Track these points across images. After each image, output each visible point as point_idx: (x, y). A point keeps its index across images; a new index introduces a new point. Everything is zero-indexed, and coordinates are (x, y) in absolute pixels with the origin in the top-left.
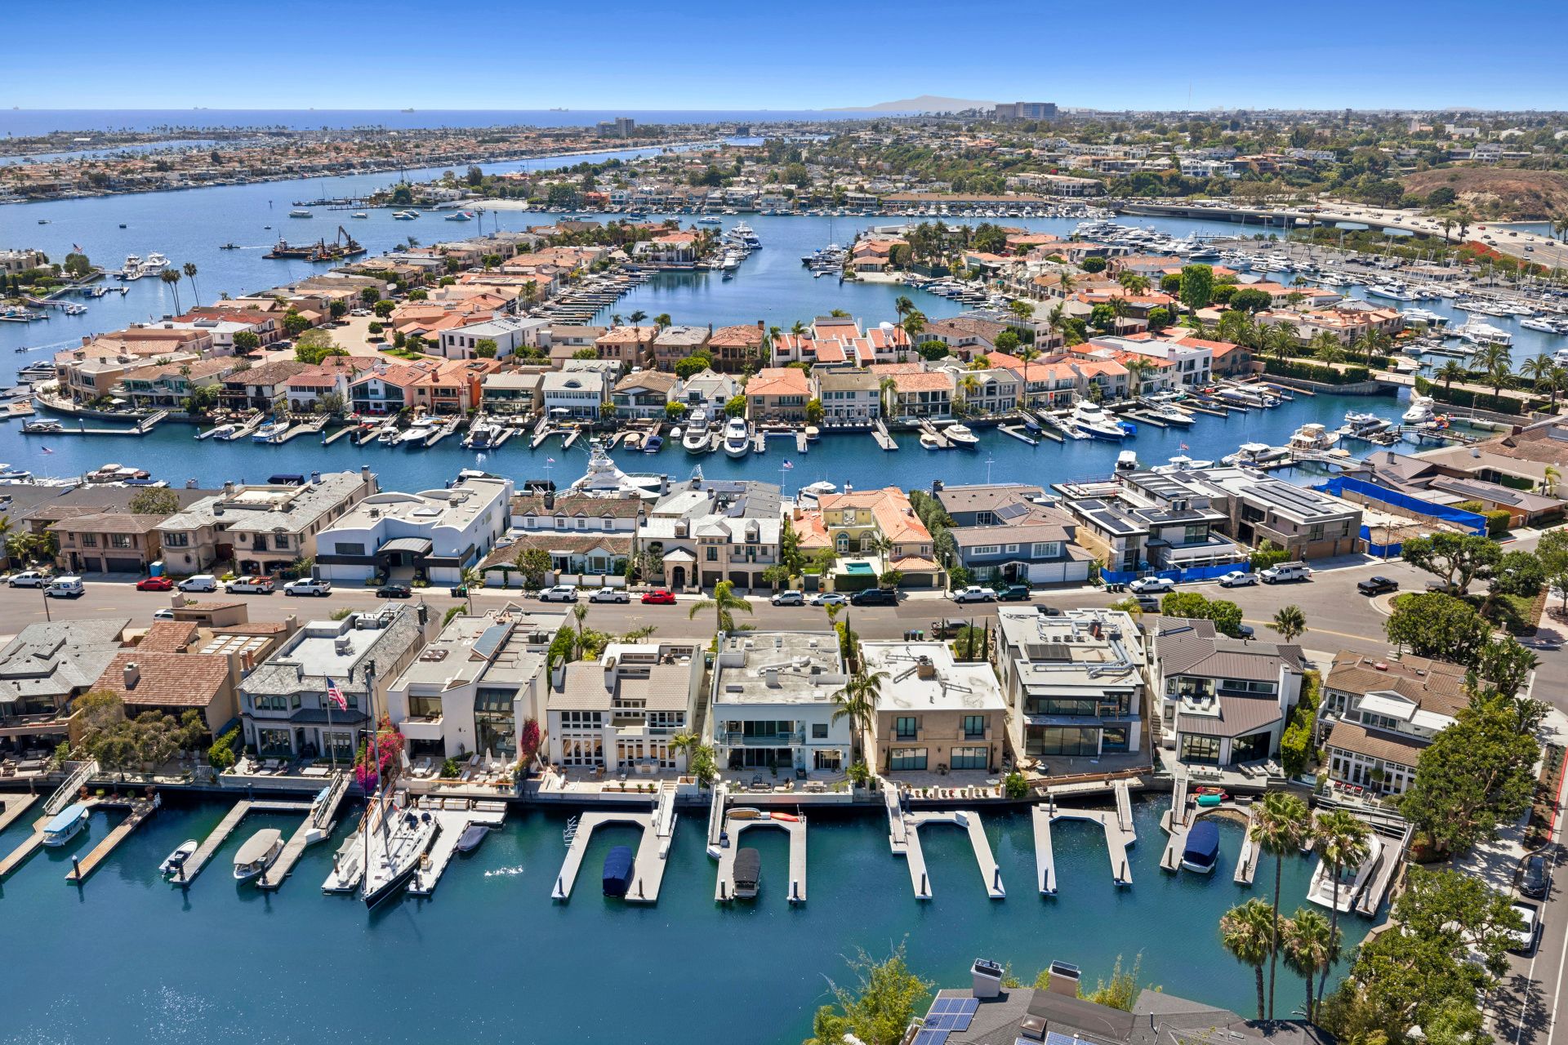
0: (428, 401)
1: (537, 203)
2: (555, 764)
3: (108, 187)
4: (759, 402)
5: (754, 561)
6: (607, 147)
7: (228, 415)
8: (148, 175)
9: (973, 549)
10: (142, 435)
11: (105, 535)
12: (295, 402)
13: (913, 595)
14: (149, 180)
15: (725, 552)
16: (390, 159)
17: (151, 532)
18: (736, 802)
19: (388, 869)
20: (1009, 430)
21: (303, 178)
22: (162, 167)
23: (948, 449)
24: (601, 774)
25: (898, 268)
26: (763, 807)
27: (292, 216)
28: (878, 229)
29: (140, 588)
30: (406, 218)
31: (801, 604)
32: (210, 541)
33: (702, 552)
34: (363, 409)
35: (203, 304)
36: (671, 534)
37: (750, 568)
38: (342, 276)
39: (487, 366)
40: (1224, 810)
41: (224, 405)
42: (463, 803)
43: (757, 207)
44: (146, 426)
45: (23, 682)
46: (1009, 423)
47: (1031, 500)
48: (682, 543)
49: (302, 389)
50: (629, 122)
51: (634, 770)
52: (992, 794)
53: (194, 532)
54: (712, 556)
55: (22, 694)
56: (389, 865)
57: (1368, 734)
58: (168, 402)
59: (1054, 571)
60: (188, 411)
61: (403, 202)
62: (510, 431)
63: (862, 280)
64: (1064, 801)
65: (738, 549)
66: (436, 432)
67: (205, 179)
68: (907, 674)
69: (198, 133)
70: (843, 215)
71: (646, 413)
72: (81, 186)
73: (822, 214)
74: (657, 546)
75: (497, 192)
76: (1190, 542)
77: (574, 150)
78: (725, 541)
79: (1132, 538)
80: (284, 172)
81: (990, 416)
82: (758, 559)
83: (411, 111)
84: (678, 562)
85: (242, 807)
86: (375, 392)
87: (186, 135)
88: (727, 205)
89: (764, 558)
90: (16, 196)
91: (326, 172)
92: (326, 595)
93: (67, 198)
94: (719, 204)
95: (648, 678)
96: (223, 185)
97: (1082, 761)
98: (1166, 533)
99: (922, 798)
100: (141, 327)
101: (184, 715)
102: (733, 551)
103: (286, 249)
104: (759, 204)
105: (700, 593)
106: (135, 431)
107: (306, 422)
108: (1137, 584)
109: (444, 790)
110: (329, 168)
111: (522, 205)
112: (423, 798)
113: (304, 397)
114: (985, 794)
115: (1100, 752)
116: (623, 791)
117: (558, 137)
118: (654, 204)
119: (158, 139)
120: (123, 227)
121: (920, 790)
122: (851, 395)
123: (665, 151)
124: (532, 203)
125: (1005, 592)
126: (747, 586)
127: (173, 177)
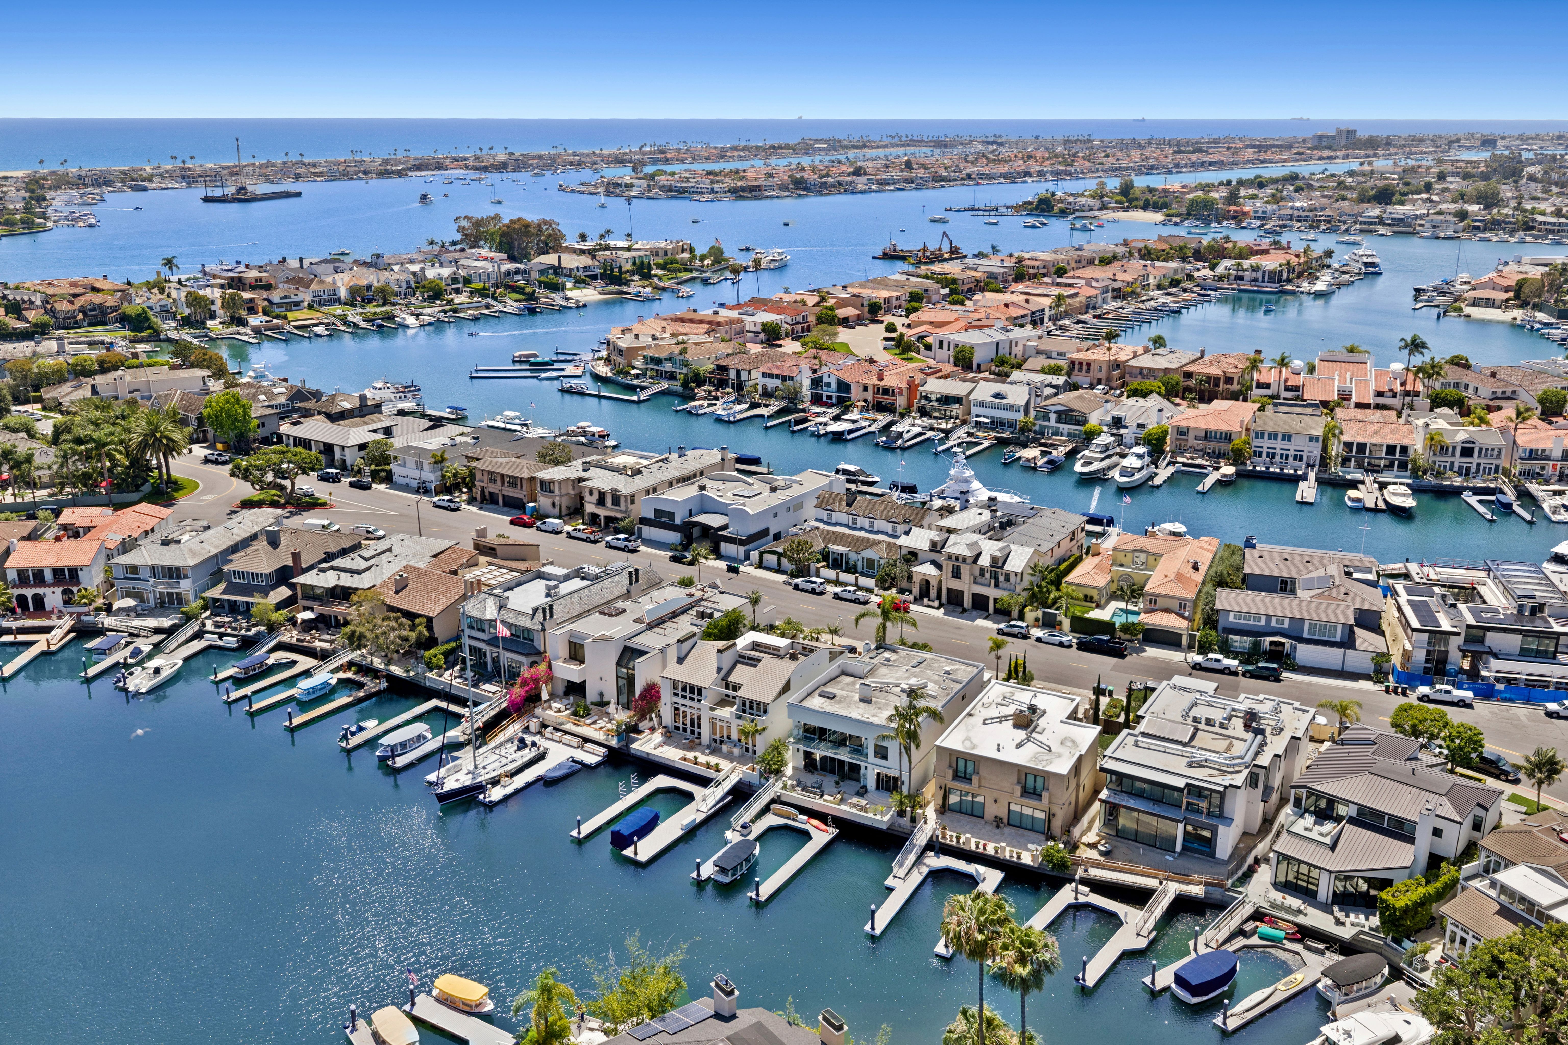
0: (870, 399)
1: (1173, 216)
2: (665, 727)
3: (804, 189)
4: (1182, 433)
5: (996, 585)
6: (1311, 158)
7: (710, 392)
8: (841, 179)
9: (1232, 615)
10: (639, 402)
11: (503, 476)
12: (765, 388)
13: (1152, 652)
14: (840, 184)
15: (968, 572)
16: (1068, 168)
17: (532, 479)
18: (783, 799)
19: (470, 776)
20: (1473, 500)
21: (978, 184)
22: (857, 172)
23: (1376, 510)
24: (693, 744)
25: (1524, 305)
26: (803, 810)
27: (932, 221)
28: (1526, 259)
29: (512, 522)
30: (1034, 227)
31: (1025, 637)
32: (572, 492)
33: (948, 567)
34: (817, 400)
35: (764, 295)
36: (926, 546)
37: (991, 592)
38: (904, 277)
39: (940, 370)
40: (1285, 950)
41: (711, 383)
42: (575, 741)
43: (1418, 228)
44: (644, 395)
45: (342, 574)
46: (1476, 491)
47: (1348, 574)
48: (934, 556)
49: (771, 376)
50: (1351, 133)
51: (721, 749)
52: (1027, 859)
53: (560, 482)
54: (956, 574)
55: (339, 583)
56: (473, 773)
57: (1498, 913)
58: (672, 376)
59: (1331, 656)
60: (682, 385)
61: (1043, 210)
62: (930, 434)
63: (1469, 316)
64: (1099, 887)
65: (982, 571)
66: (864, 428)
67: (889, 184)
68: (1002, 719)
69: (923, 141)
70: (1522, 241)
71: (1065, 432)
72: (783, 187)
73: (1495, 239)
74: (912, 556)
75: (1141, 203)
76: (1525, 654)
77: (1271, 162)
78: (969, 561)
79: (1438, 636)
80: (962, 179)
81: (1458, 481)
82: (1001, 585)
83: (1143, 120)
84: (925, 575)
85: (434, 703)
86: (828, 385)
87: (912, 142)
88: (1384, 224)
89: (1006, 585)
90: (728, 194)
91: (1002, 180)
92: (634, 551)
93: (767, 197)
94: (1374, 224)
95: (755, 666)
96: (902, 189)
97: (1155, 855)
98: (1492, 639)
99: (954, 843)
100: (695, 311)
101: (417, 621)
102: (977, 573)
103: (895, 250)
104: (1422, 225)
105: (938, 608)
106: (635, 398)
107: (766, 406)
108: (1424, 690)
109: (569, 727)
110: (1005, 176)
111: (1159, 217)
112: (550, 729)
113: (772, 383)
114: (1019, 857)
115: (1178, 848)
116: (696, 764)
117: (1261, 148)
118: (1299, 221)
119: (886, 146)
120: (786, 224)
121: (955, 835)
122: (1287, 437)
123: (1362, 164)
124: (1168, 215)
125: (1250, 668)
126: (987, 610)
127: (861, 182)
